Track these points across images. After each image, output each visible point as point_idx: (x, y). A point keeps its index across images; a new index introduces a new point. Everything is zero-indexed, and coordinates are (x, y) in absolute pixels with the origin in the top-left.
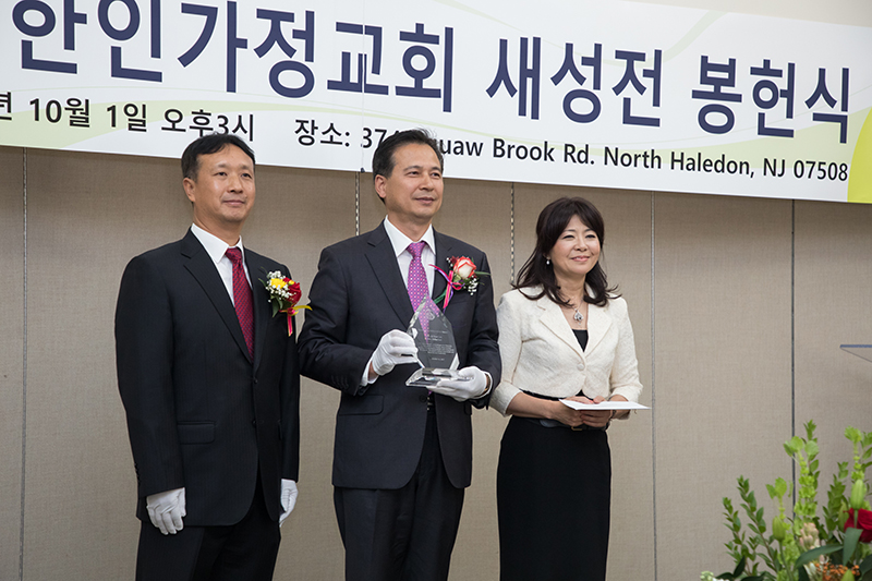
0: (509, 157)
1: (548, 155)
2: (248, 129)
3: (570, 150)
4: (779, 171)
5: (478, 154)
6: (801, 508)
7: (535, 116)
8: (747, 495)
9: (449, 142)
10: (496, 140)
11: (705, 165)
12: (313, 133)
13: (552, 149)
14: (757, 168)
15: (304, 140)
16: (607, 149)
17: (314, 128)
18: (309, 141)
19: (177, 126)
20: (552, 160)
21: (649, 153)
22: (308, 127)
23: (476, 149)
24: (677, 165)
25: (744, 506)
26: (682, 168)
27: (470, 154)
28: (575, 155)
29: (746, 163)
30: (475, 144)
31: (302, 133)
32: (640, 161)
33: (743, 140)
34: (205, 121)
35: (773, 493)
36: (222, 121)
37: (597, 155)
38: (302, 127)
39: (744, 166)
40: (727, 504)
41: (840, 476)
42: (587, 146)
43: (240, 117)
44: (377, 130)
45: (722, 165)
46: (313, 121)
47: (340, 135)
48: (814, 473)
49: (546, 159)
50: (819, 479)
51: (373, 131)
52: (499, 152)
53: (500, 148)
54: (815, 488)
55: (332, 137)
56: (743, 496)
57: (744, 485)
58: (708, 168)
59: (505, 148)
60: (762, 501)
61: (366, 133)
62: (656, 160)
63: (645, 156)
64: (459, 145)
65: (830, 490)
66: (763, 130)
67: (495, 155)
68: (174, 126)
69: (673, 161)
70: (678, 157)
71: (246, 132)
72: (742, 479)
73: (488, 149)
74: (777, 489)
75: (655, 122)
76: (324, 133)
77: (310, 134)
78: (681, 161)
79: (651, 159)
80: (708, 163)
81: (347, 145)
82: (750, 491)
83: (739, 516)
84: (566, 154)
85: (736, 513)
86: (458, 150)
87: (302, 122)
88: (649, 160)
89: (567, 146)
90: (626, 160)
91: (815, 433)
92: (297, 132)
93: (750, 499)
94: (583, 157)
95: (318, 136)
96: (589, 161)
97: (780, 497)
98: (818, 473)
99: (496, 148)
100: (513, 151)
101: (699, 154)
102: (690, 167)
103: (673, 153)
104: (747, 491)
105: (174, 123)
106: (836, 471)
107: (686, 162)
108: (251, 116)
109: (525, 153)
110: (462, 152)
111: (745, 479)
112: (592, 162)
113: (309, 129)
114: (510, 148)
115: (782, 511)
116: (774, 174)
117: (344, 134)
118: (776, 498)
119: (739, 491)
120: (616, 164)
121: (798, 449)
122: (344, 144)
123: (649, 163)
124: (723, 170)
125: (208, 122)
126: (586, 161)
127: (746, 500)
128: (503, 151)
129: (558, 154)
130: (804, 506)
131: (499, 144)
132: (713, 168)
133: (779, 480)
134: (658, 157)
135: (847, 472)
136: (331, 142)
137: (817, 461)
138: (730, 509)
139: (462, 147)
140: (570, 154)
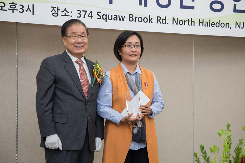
0: (135, 21)
1: (150, 20)
2: (32, 10)
3: (159, 18)
4: (242, 26)
5: (123, 20)
6: (223, 156)
7: (145, 5)
8: (203, 151)
9: (112, 15)
10: (130, 15)
11: (212, 24)
12: (58, 12)
13: (152, 18)
14: (233, 25)
15: (54, 14)
16: (173, 18)
17: (58, 10)
18: (57, 15)
19: (3, 8)
20: (152, 22)
21: (190, 20)
22: (56, 9)
23: (122, 18)
24: (201, 24)
25: (202, 156)
26: (203, 26)
27: (120, 20)
28: (161, 21)
29: (228, 23)
30: (122, 16)
31: (54, 12)
32: (187, 23)
33: (227, 14)
34: (14, 7)
35: (212, 151)
36: (21, 7)
37: (170, 21)
38: (53, 9)
39: (228, 25)
40: (195, 155)
41: (240, 144)
42: (166, 17)
43: (29, 5)
44: (83, 11)
45: (219, 24)
46: (58, 7)
47: (68, 12)
48: (229, 143)
49: (149, 22)
50: (231, 146)
51: (82, 11)
52: (131, 19)
53: (132, 18)
54: (230, 149)
55: (65, 13)
56: (202, 152)
57: (202, 148)
58: (213, 25)
59: (134, 18)
60: (209, 154)
61: (79, 12)
62: (193, 22)
63: (189, 21)
64: (116, 17)
65: (235, 150)
66: (235, 11)
67: (130, 21)
68: (2, 8)
69: (200, 23)
70: (201, 21)
71: (31, 11)
72: (201, 146)
73: (127, 18)
74: (213, 150)
75: (192, 8)
76: (62, 12)
77: (57, 12)
78: (203, 23)
79: (191, 22)
80: (213, 23)
81: (71, 16)
82: (204, 150)
83: (200, 159)
84: (158, 20)
85: (199, 158)
86: (115, 19)
87: (54, 8)
88: (190, 23)
89: (158, 17)
90: (181, 23)
91: (230, 128)
92: (52, 11)
93: (205, 153)
94: (164, 21)
95: (60, 13)
96: (167, 23)
97: (214, 153)
98: (231, 143)
99: (130, 18)
100: (137, 19)
101: (210, 20)
102: (206, 25)
103: (199, 20)
104: (203, 150)
105: (2, 7)
106: (239, 142)
107: (204, 23)
108: (33, 5)
109: (142, 20)
110: (117, 20)
111: (202, 146)
112: (168, 23)
113: (56, 10)
114: (135, 18)
115: (215, 158)
116: (240, 28)
117: (70, 12)
118: (213, 153)
119: (200, 150)
120: (177, 24)
121: (223, 134)
122: (70, 16)
123: (190, 24)
124: (219, 26)
125: (16, 7)
126: (165, 23)
127: (203, 154)
128: (133, 19)
129: (154, 20)
130: (224, 156)
131: (131, 16)
132: (215, 25)
133: (214, 146)
134: (194, 21)
135: (242, 143)
136: (65, 15)
137: (231, 139)
138: (196, 157)
139: (117, 17)
140: (159, 20)
